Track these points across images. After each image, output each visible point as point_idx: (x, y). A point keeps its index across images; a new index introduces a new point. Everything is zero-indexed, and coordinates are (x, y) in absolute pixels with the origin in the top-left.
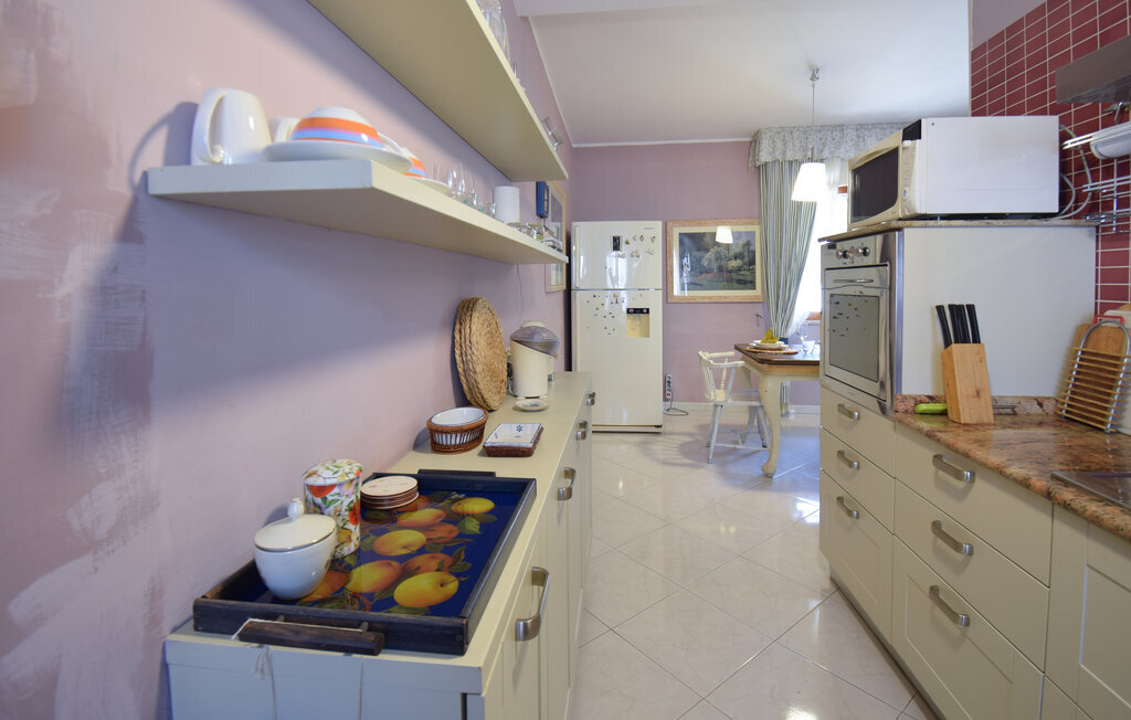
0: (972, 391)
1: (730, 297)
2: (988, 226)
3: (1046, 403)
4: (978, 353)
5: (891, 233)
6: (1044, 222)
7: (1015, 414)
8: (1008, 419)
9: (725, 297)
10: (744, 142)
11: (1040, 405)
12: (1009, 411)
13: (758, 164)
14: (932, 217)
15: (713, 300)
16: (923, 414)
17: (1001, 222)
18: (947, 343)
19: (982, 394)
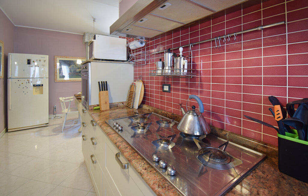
0: (105, 102)
1: (77, 80)
2: (111, 62)
3: (124, 103)
4: (107, 93)
5: (87, 64)
6: (123, 62)
7: (117, 106)
8: (116, 108)
9: (76, 80)
10: (81, 35)
11: (123, 104)
12: (116, 106)
13: (85, 42)
14: (100, 60)
15: (71, 81)
16: (95, 109)
17: (114, 62)
18: (100, 91)
19: (107, 103)
